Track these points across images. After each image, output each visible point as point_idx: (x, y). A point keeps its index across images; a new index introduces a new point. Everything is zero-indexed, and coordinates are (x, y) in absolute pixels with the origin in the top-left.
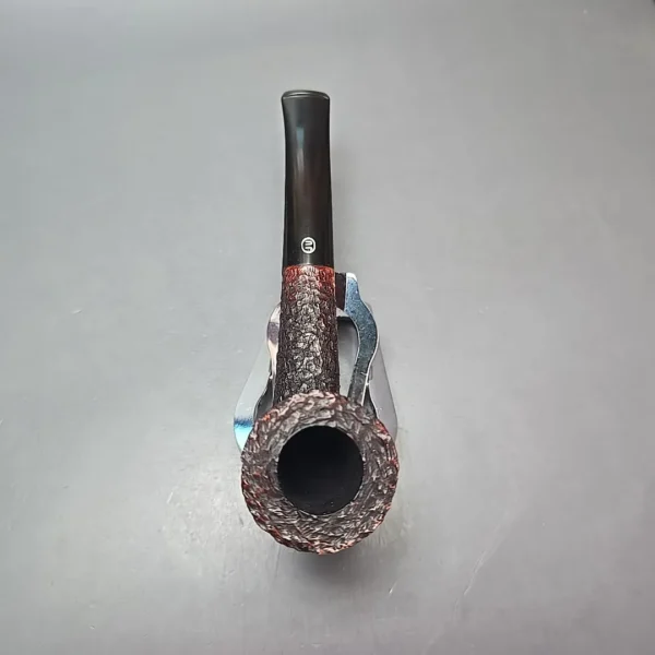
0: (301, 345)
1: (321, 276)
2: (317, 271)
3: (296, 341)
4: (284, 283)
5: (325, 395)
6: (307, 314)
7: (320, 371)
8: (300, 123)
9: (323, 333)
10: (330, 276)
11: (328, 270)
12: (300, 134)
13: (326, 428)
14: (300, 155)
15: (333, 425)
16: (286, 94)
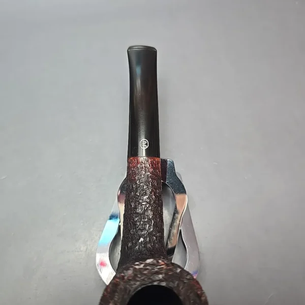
0: (139, 211)
1: (152, 163)
2: (150, 161)
3: (136, 208)
4: (129, 168)
5: (158, 262)
6: (143, 190)
7: (152, 229)
8: (138, 63)
9: (154, 203)
10: (158, 164)
11: (157, 159)
12: (138, 71)
13: (159, 287)
14: (138, 83)
15: (164, 284)
16: (130, 48)
